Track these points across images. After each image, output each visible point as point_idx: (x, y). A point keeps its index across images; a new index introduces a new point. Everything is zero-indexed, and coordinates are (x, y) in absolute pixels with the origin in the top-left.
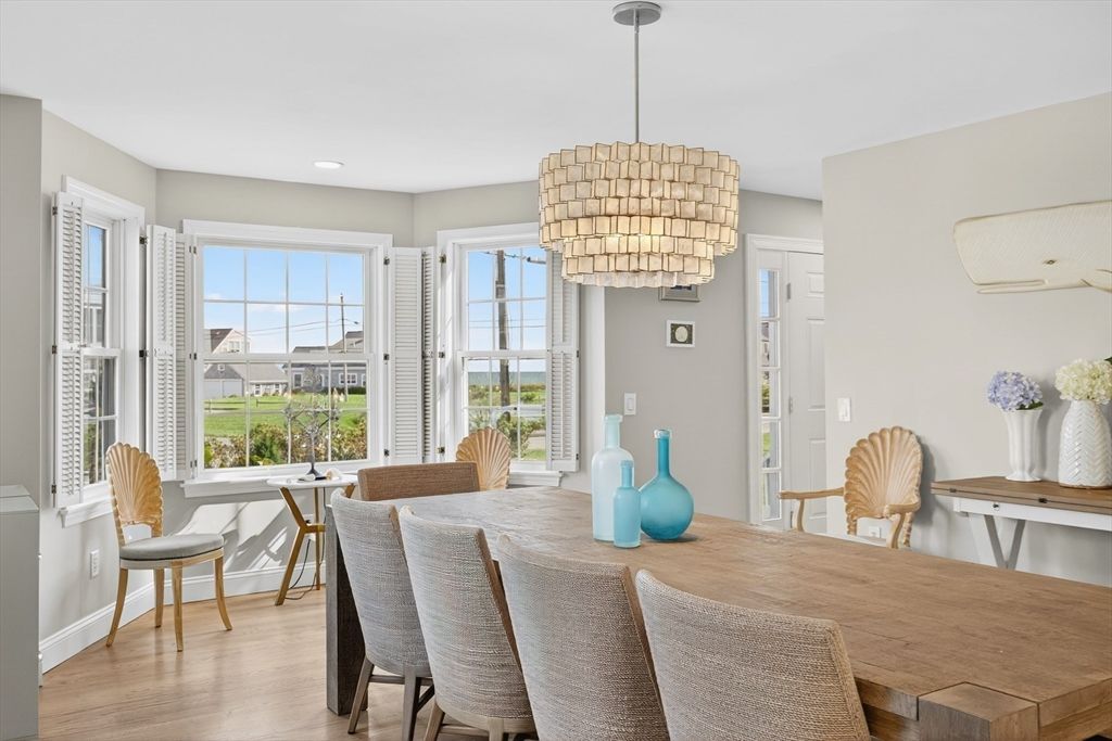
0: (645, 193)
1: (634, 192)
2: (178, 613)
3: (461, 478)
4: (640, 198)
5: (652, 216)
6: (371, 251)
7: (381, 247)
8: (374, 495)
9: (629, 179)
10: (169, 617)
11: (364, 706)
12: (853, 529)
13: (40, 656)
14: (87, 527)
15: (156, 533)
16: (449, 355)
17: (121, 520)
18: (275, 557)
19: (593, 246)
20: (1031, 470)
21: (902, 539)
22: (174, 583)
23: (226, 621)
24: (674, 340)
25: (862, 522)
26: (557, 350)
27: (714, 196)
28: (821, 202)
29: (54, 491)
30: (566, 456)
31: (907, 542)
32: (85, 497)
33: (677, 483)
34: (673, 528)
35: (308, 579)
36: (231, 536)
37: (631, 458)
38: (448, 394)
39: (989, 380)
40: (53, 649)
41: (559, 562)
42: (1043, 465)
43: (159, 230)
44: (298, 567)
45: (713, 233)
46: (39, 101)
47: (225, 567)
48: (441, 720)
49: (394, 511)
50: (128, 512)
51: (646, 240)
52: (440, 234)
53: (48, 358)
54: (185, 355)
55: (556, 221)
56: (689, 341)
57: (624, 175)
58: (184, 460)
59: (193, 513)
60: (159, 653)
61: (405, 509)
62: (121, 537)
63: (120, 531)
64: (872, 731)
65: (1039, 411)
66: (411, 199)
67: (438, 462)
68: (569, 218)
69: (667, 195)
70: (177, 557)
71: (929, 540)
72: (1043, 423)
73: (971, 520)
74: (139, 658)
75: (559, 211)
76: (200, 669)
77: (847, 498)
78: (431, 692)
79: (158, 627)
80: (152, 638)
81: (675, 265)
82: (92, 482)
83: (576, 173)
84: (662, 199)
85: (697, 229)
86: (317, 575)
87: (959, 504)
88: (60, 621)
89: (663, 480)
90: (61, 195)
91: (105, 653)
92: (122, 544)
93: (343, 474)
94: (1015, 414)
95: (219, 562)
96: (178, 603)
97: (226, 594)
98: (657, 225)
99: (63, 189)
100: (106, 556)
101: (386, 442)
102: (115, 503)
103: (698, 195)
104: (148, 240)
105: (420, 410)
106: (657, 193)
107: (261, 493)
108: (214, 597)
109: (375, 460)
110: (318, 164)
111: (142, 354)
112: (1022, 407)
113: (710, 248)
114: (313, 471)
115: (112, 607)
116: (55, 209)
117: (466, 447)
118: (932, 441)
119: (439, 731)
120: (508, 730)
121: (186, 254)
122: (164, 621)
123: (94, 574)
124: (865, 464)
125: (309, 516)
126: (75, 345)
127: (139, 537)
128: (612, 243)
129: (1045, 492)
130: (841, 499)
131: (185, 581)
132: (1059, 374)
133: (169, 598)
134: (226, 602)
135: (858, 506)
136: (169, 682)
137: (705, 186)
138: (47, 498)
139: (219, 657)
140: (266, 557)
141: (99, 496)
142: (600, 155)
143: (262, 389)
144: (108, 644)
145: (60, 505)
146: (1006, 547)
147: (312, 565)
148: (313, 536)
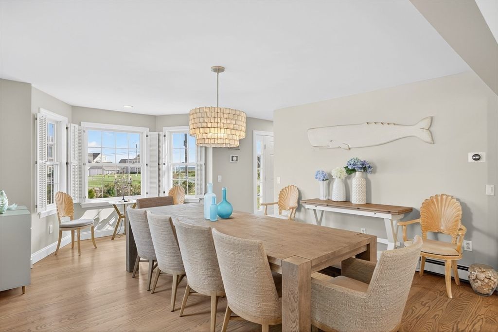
0: (219, 121)
1: (216, 121)
2: (79, 244)
3: (169, 201)
4: (218, 123)
5: (221, 128)
6: (142, 133)
7: (145, 132)
8: (141, 207)
9: (214, 117)
10: (76, 245)
11: (138, 269)
12: (280, 213)
13: (31, 259)
14: (48, 218)
15: (72, 219)
16: (166, 164)
17: (60, 215)
18: (111, 225)
19: (204, 136)
20: (325, 197)
21: (293, 216)
22: (78, 234)
23: (95, 246)
24: (232, 160)
25: (283, 211)
26: (198, 163)
27: (238, 123)
28: (273, 122)
29: (36, 207)
30: (201, 193)
31: (294, 217)
32: (47, 208)
33: (228, 202)
34: (227, 215)
35: (122, 232)
36: (97, 220)
37: (215, 196)
38: (166, 176)
39: (315, 173)
40: (36, 257)
41: (191, 226)
42: (329, 195)
43: (73, 125)
44: (119, 228)
45: (238, 133)
46: (30, 84)
47: (95, 229)
48: (160, 273)
49: (146, 212)
50: (62, 213)
51: (219, 135)
52: (164, 128)
53: (34, 166)
54: (82, 164)
55: (194, 128)
56: (237, 161)
57: (213, 116)
58: (81, 197)
59: (84, 213)
60: (73, 256)
61: (149, 211)
62: (60, 221)
63: (59, 219)
64: (271, 269)
65: (328, 181)
66: (155, 117)
67: (163, 196)
68: (198, 128)
69: (225, 122)
70: (79, 227)
71: (300, 216)
72: (329, 184)
73: (310, 210)
74: (67, 258)
75: (195, 126)
76: (86, 260)
77: (279, 204)
78: (157, 265)
79: (73, 248)
80: (71, 251)
81: (228, 142)
82: (50, 203)
83: (200, 115)
84: (223, 123)
85: (234, 132)
86: (125, 230)
87: (307, 206)
88: (39, 247)
89: (225, 201)
90: (38, 114)
91: (55, 257)
92: (60, 223)
93: (133, 200)
94: (322, 182)
95: (93, 228)
96: (79, 241)
97: (95, 237)
98: (222, 130)
99: (39, 112)
100: (54, 227)
101: (147, 190)
102: (58, 210)
103: (234, 122)
104: (69, 128)
105: (157, 179)
106: (222, 121)
107: (107, 206)
108: (91, 238)
109: (143, 196)
110: (125, 106)
111: (67, 164)
112: (323, 180)
113: (238, 137)
114: (123, 199)
115: (57, 242)
116: (36, 118)
117: (172, 191)
118: (301, 189)
119: (159, 276)
120: (178, 274)
121: (81, 132)
122: (75, 246)
123: (51, 232)
124: (284, 195)
125: (122, 213)
126: (44, 161)
127: (66, 221)
128: (210, 135)
129: (329, 203)
130: (277, 205)
131: (81, 234)
132: (332, 171)
133: (76, 239)
134: (95, 239)
135: (282, 207)
136: (76, 265)
137: (236, 120)
138: (34, 209)
139: (93, 256)
140: (109, 225)
141: (52, 208)
142: (206, 110)
143: (110, 172)
144: (56, 254)
145: (38, 211)
146: (319, 218)
147: (123, 227)
148: (123, 219)
